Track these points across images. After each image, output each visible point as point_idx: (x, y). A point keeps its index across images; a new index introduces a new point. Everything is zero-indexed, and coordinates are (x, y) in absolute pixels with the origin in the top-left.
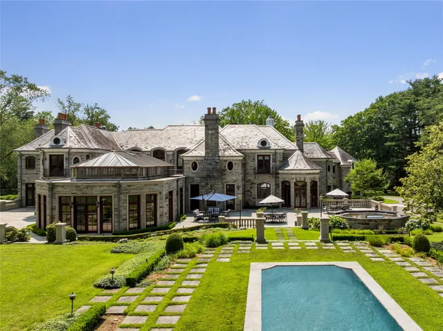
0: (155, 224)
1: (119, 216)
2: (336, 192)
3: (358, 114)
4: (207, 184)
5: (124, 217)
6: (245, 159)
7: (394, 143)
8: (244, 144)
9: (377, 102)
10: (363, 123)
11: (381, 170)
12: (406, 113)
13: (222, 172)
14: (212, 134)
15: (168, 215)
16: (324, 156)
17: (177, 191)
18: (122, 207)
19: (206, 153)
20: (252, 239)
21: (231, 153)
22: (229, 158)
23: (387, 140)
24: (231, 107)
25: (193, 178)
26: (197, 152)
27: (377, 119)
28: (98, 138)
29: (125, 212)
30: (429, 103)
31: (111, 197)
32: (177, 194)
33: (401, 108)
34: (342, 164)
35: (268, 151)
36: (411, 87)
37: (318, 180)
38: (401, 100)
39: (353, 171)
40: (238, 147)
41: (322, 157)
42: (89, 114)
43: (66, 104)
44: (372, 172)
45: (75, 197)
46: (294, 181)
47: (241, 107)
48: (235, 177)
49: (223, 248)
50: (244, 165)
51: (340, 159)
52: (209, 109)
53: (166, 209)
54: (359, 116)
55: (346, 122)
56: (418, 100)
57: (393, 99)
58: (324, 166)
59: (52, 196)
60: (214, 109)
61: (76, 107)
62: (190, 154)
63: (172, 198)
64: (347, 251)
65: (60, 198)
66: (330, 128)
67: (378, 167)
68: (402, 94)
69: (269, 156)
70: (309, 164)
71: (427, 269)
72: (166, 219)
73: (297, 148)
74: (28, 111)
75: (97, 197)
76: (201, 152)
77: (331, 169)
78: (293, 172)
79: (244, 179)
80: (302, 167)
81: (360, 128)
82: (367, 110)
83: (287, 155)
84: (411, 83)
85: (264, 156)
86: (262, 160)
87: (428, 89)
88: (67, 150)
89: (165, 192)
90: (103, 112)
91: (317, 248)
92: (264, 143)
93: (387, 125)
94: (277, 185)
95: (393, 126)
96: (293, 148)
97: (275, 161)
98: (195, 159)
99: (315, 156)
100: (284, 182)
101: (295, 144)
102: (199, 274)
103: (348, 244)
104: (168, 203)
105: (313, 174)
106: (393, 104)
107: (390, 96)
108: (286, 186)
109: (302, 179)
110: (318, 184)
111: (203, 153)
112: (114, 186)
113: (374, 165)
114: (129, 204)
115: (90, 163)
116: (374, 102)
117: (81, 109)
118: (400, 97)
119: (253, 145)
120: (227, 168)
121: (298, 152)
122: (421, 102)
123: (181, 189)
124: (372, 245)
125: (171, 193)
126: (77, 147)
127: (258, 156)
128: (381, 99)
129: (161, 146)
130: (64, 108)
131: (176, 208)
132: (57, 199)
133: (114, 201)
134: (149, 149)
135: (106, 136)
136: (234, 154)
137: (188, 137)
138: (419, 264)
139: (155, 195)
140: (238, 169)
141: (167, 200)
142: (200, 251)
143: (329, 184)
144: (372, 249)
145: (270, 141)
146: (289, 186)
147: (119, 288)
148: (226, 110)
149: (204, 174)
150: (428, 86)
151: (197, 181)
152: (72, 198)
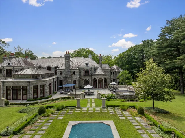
0: (44, 96)
1: (29, 93)
2: (113, 83)
3: (123, 53)
4: (65, 80)
5: (31, 94)
6: (80, 70)
7: (136, 63)
8: (80, 65)
9: (130, 48)
10: (125, 56)
11: (130, 74)
12: (140, 52)
13: (71, 75)
14: (67, 61)
15: (49, 92)
16: (110, 69)
17: (53, 83)
18: (30, 90)
19: (65, 68)
20: (75, 107)
21: (75, 68)
22: (74, 70)
23: (134, 62)
24: (77, 50)
25: (60, 78)
26: (62, 68)
27: (130, 54)
28: (26, 62)
29: (32, 92)
30: (149, 49)
31: (26, 86)
32: (53, 84)
33: (139, 51)
34: (117, 71)
35: (88, 67)
36: (142, 43)
37: (107, 78)
38: (139, 48)
39: (120, 74)
40: (78, 66)
41: (109, 69)
42: (25, 52)
43: (17, 49)
44: (127, 75)
45: (12, 86)
46: (98, 78)
47: (81, 50)
48: (76, 77)
49: (62, 111)
50: (80, 72)
51: (116, 69)
52: (66, 52)
53: (48, 90)
54: (124, 53)
55: (119, 55)
56: (145, 48)
57: (136, 47)
58: (110, 73)
59: (3, 86)
60: (68, 52)
61: (21, 50)
62: (59, 69)
63: (51, 86)
64: (111, 113)
65: (7, 87)
66: (113, 57)
67: (129, 73)
68: (139, 45)
69: (89, 69)
70: (104, 73)
71: (142, 124)
72: (48, 94)
73: (100, 66)
74: (4, 51)
75: (21, 86)
76: (63, 68)
77: (113, 73)
78: (97, 75)
79: (80, 78)
80: (101, 73)
81: (124, 58)
82: (126, 51)
83: (95, 69)
84: (142, 42)
85: (87, 69)
86: (86, 71)
87: (148, 44)
88: (13, 67)
89: (48, 84)
90: (31, 52)
91: (99, 111)
92: (87, 64)
93: (134, 56)
94: (92, 80)
95: (136, 57)
96: (98, 66)
97: (91, 71)
98: (61, 70)
99: (106, 69)
100: (94, 79)
101: (99, 64)
102: (47, 126)
103: (112, 109)
104: (49, 88)
105: (105, 76)
106: (136, 49)
107: (135, 46)
108: (95, 80)
109: (101, 78)
110: (107, 79)
111: (64, 68)
112: (27, 82)
113: (128, 72)
114: (33, 89)
115: (20, 73)
116: (129, 48)
117: (23, 50)
118: (138, 47)
119: (83, 65)
120: (73, 74)
121: (100, 68)
122: (146, 48)
123: (55, 82)
124: (122, 110)
125: (51, 84)
126: (16, 66)
127: (85, 69)
128: (132, 47)
129: (50, 65)
130: (16, 50)
131: (53, 89)
132: (6, 87)
133: (28, 88)
134: (45, 66)
135: (29, 61)
136: (76, 69)
137: (60, 61)
138: (139, 121)
139: (44, 85)
140: (77, 74)
141: (49, 87)
142: (52, 113)
143: (111, 79)
144: (122, 112)
145: (89, 64)
146: (96, 80)
147: (9, 135)
148: (75, 51)
149: (64, 76)
150: (149, 43)
151: (62, 79)
152: (11, 87)
